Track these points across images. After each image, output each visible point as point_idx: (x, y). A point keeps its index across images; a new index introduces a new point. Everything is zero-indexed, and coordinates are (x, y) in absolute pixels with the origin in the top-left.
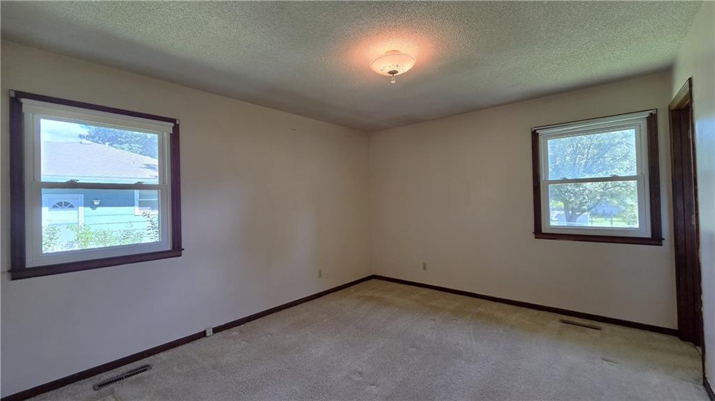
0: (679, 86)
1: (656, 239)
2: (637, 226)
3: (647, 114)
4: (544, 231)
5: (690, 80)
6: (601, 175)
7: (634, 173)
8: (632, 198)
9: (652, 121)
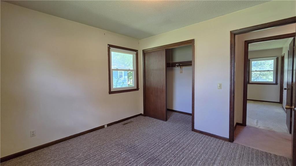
0: (283, 54)
1: (276, 84)
2: (272, 81)
3: (277, 57)
4: (250, 82)
5: (284, 54)
6: (263, 70)
7: (273, 70)
8: (271, 76)
9: (277, 59)
